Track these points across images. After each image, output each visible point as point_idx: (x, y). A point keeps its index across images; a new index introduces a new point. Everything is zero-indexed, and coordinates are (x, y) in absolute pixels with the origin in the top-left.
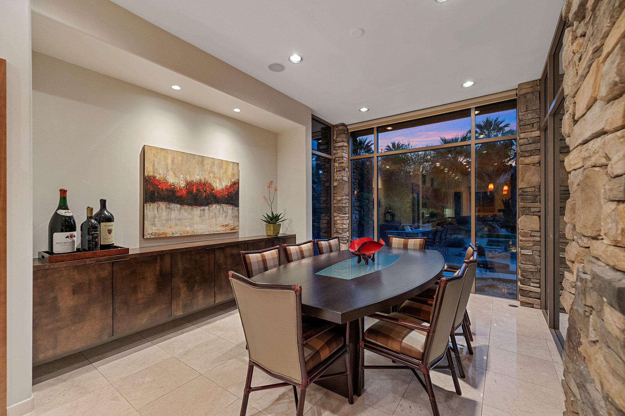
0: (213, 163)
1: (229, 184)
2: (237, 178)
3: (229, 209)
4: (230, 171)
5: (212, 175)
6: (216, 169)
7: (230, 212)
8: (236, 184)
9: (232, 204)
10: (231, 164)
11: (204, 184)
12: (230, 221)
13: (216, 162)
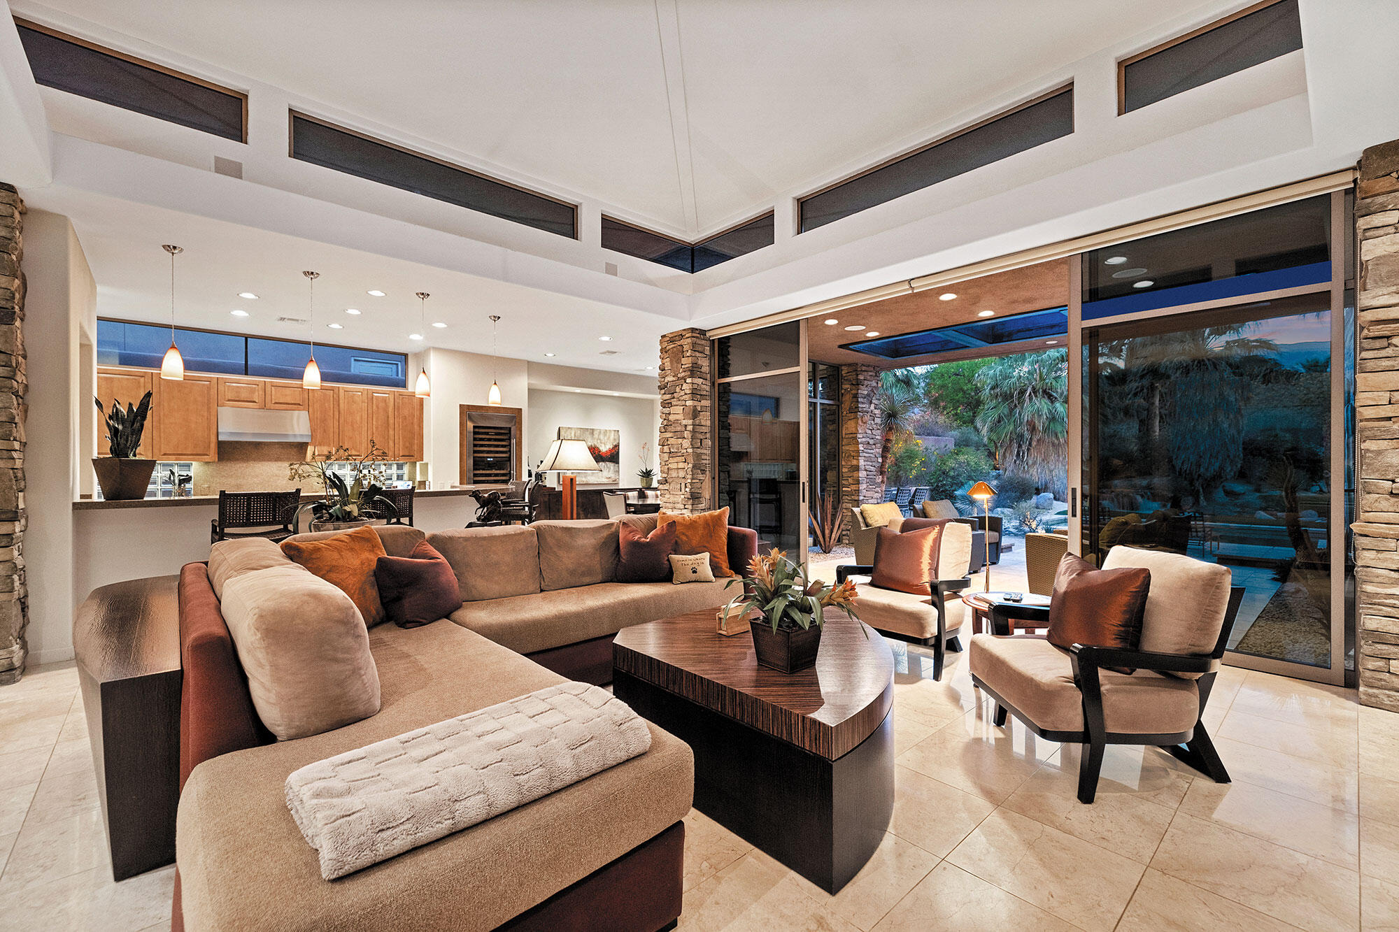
0: (600, 432)
1: (611, 447)
2: (617, 442)
3: (611, 465)
4: (612, 437)
5: (599, 441)
6: (602, 437)
7: (612, 468)
8: (617, 446)
9: (614, 462)
10: (613, 432)
11: (594, 448)
12: (613, 476)
13: (602, 432)
